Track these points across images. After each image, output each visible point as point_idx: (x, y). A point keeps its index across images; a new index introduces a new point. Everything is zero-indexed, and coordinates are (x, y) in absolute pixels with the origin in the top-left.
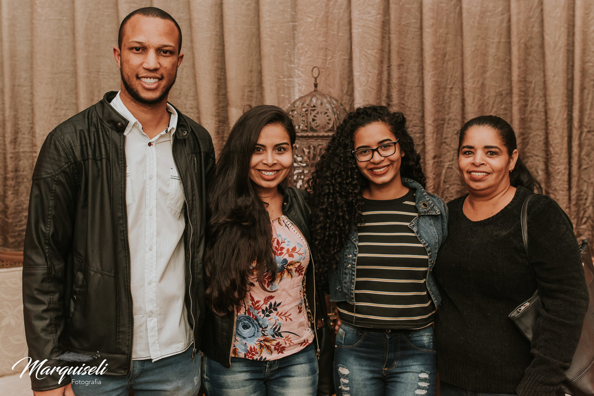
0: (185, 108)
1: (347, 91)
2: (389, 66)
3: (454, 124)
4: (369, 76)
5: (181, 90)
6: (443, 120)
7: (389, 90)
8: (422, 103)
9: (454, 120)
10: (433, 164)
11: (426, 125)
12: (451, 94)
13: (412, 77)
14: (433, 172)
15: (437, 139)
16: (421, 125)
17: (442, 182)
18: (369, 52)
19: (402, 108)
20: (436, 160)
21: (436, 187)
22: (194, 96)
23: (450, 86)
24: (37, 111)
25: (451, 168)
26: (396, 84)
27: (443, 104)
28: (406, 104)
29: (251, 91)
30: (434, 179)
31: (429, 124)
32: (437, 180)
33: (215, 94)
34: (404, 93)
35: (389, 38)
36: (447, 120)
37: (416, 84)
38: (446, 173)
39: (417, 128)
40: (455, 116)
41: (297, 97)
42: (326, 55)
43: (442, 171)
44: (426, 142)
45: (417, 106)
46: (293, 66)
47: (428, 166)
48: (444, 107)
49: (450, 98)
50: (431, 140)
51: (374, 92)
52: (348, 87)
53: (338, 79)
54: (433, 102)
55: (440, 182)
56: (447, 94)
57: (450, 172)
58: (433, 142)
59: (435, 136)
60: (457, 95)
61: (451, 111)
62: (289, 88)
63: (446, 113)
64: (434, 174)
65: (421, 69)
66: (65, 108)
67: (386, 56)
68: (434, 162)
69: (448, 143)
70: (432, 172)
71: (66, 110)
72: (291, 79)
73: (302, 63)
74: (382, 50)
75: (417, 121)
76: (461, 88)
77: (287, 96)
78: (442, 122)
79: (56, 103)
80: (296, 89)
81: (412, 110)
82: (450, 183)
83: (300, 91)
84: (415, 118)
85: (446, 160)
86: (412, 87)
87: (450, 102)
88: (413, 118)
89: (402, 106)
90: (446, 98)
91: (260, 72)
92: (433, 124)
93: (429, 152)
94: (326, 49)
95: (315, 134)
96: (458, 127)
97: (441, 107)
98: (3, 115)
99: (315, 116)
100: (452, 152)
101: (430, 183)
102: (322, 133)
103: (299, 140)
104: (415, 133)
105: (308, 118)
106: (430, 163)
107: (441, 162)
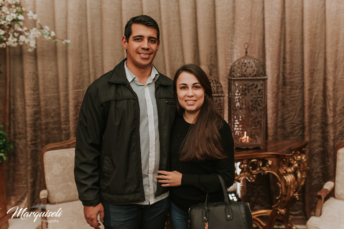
1: (262, 56)
2: (285, 42)
3: (320, 72)
4: (274, 47)
5: (176, 57)
6: (314, 70)
7: (284, 55)
8: (303, 61)
9: (320, 70)
11: (305, 73)
12: (319, 56)
13: (298, 46)
15: (310, 80)
16: (301, 73)
17: (313, 103)
18: (274, 34)
20: (310, 91)
21: (310, 105)
22: (182, 60)
23: (318, 52)
25: (318, 96)
26: (289, 51)
27: (314, 61)
28: (294, 62)
29: (211, 57)
30: (309, 101)
31: (307, 72)
33: (193, 59)
34: (293, 56)
35: (285, 27)
36: (316, 70)
38: (315, 98)
39: (299, 74)
40: (321, 68)
41: (235, 59)
42: (251, 37)
43: (312, 97)
44: (305, 82)
45: (299, 63)
46: (233, 43)
48: (315, 63)
49: (318, 58)
50: (308, 81)
51: (277, 56)
52: (262, 54)
53: (257, 50)
54: (309, 60)
55: (311, 103)
56: (316, 56)
57: (317, 98)
59: (309, 78)
60: (322, 56)
61: (318, 65)
62: (231, 55)
63: (316, 66)
64: (309, 98)
65: (302, 43)
67: (283, 37)
68: (309, 93)
69: (316, 82)
72: (232, 50)
73: (238, 41)
74: (281, 33)
75: (299, 71)
76: (324, 52)
77: (230, 59)
80: (235, 55)
81: (296, 65)
82: (317, 103)
83: (237, 56)
84: (298, 69)
85: (315, 91)
86: (297, 53)
87: (318, 60)
90: (316, 58)
91: (216, 47)
92: (309, 72)
93: (306, 87)
94: (251, 34)
95: (246, 78)
96: (322, 74)
97: (313, 63)
98: (89, 71)
99: (246, 69)
100: (318, 87)
101: (307, 104)
102: (250, 78)
103: (238, 81)
104: (299, 77)
105: (242, 70)
106: (307, 93)
107: (312, 92)
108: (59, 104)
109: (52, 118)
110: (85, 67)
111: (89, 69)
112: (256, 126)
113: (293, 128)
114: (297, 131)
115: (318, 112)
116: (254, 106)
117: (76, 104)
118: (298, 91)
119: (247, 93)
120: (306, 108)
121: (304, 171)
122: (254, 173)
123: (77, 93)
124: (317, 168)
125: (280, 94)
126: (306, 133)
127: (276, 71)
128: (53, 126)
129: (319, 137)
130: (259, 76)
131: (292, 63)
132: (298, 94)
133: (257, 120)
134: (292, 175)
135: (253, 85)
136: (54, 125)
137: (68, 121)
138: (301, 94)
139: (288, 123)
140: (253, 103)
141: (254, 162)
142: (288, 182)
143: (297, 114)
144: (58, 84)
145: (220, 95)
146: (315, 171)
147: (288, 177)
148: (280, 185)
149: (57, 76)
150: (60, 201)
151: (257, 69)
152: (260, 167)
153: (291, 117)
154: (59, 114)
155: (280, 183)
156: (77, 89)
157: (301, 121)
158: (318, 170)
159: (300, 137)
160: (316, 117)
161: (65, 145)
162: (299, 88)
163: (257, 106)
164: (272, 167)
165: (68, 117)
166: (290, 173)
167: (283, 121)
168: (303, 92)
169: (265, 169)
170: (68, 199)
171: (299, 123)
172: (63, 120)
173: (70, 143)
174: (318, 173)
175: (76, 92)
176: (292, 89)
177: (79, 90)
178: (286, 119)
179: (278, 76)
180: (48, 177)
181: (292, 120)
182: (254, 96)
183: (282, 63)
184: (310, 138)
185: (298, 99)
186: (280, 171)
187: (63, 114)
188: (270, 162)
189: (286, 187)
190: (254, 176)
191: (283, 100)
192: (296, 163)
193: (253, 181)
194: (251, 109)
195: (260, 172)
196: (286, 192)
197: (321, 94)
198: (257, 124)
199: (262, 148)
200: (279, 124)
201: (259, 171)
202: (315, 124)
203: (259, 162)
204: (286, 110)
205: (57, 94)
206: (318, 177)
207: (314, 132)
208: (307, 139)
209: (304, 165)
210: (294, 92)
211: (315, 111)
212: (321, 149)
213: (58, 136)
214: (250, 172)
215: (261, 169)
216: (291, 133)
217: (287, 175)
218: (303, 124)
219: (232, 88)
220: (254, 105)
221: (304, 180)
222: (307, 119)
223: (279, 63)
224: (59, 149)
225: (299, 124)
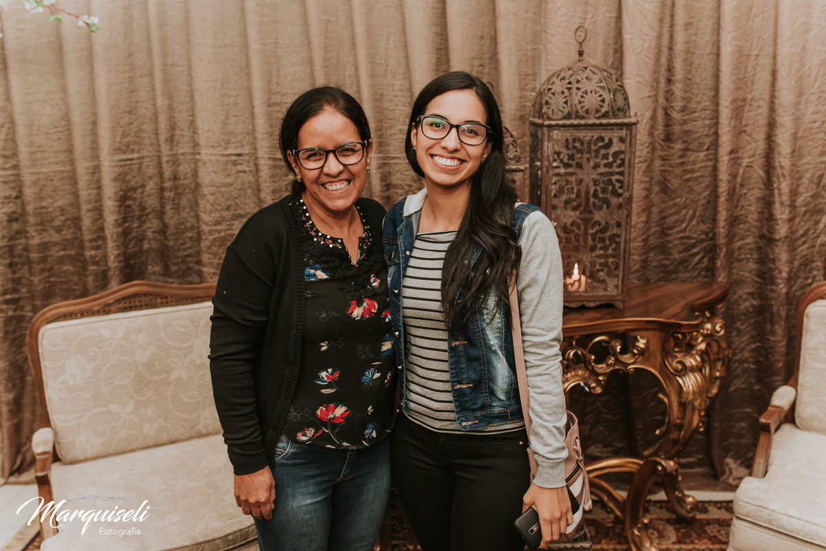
0: (393, 91)
1: (613, 63)
2: (672, 26)
3: (759, 107)
4: (644, 40)
5: (387, 66)
6: (744, 100)
7: (670, 60)
8: (717, 77)
9: (758, 100)
10: (729, 163)
11: (722, 108)
12: (757, 64)
13: (704, 39)
14: (729, 172)
15: (735, 127)
16: (712, 108)
17: (738, 186)
18: (647, 6)
19: (687, 85)
20: (733, 156)
21: (731, 192)
22: (404, 74)
23: (756, 53)
24: (197, 97)
25: (751, 167)
26: (681, 51)
27: (744, 78)
28: (694, 79)
29: (481, 66)
30: (729, 182)
31: (727, 107)
32: (733, 183)
33: (434, 70)
34: (692, 64)
36: (749, 100)
37: (708, 52)
38: (744, 173)
39: (707, 112)
40: (761, 94)
42: (585, 12)
43: (738, 170)
44: (720, 132)
45: (708, 82)
46: (540, 28)
47: (722, 164)
48: (746, 82)
49: (755, 70)
50: (728, 129)
51: (652, 62)
52: (614, 58)
53: (600, 46)
54: (733, 75)
55: (735, 185)
56: (751, 63)
57: (749, 173)
58: (730, 131)
59: (733, 123)
60: (765, 64)
61: (755, 87)
62: (534, 59)
63: (748, 90)
64: (730, 175)
65: (717, 29)
66: (234, 94)
67: (668, 12)
68: (730, 159)
69: (749, 132)
70: (726, 172)
71: (236, 96)
72: (536, 46)
73: (552, 23)
74: (663, 3)
75: (708, 103)
76: (771, 54)
77: (530, 72)
78: (742, 103)
79: (222, 87)
80: (543, 60)
81: (700, 86)
82: (749, 187)
84: (705, 98)
85: (745, 155)
86: (702, 54)
87: (754, 75)
88: (701, 98)
89: (688, 82)
90: (749, 69)
91: (494, 39)
92: (731, 107)
93: (724, 145)
94: (586, 3)
95: (582, 122)
96: (764, 110)
97: (742, 83)
98: (154, 105)
99: (582, 97)
100: (754, 145)
101: (723, 188)
102: (590, 121)
103: (559, 130)
104: (704, 119)
105: (572, 100)
106: (724, 159)
107: (738, 158)
108: (76, 195)
109: (59, 230)
110: (143, 94)
111: (154, 99)
112: (605, 248)
113: (686, 250)
114: (698, 258)
115: (751, 210)
116: (601, 195)
117: (121, 193)
118: (703, 154)
119: (584, 162)
120: (722, 199)
121: (719, 359)
122: (600, 371)
123: (122, 163)
124: (742, 350)
125: (658, 163)
126: (719, 264)
127: (649, 102)
128: (62, 253)
129: (750, 272)
130: (615, 117)
131: (688, 81)
132: (703, 164)
133: (609, 233)
134: (696, 374)
135: (601, 139)
136: (64, 250)
137: (104, 238)
138: (710, 163)
139: (674, 237)
140: (598, 188)
141: (600, 341)
142: (688, 393)
143: (697, 213)
144: (70, 138)
145: (514, 167)
146: (737, 357)
147: (687, 379)
148: (666, 400)
149: (67, 117)
150: (89, 455)
151: (612, 96)
152: (615, 354)
153: (682, 222)
154: (76, 221)
155: (666, 394)
156: (124, 152)
157: (706, 234)
158: (746, 354)
159: (703, 273)
160: (747, 222)
161: (96, 305)
162: (705, 147)
163: (609, 196)
164: (646, 354)
165: (102, 229)
166: (692, 369)
167: (663, 233)
168: (716, 160)
169: (630, 358)
170: (111, 450)
171: (703, 237)
172: (87, 236)
173: (110, 299)
174: (746, 361)
175: (120, 161)
176: (687, 150)
177: (130, 156)
178: (670, 228)
179: (653, 118)
180: (53, 393)
181: (684, 231)
182: (602, 170)
183: (663, 80)
184: (730, 275)
185: (702, 176)
186: (667, 363)
187: (87, 222)
188: (641, 343)
189: (683, 405)
190: (601, 378)
191: (665, 179)
192: (702, 341)
193: (599, 390)
194: (594, 203)
195: (617, 367)
196: (683, 418)
197: (759, 162)
198: (608, 243)
199: (619, 304)
200: (653, 241)
201: (615, 365)
202: (742, 239)
203: (613, 343)
204: (671, 203)
205: (68, 168)
206: (746, 370)
207: (740, 260)
208: (722, 278)
209: (719, 346)
210: (692, 157)
211: (743, 206)
212: (755, 302)
213: (76, 278)
214: (590, 368)
215: (617, 360)
216: (683, 262)
217: (685, 375)
218: (713, 239)
219: (546, 148)
220: (602, 192)
221: (718, 382)
222: (723, 228)
223: (657, 81)
224: (79, 315)
225: (703, 241)
